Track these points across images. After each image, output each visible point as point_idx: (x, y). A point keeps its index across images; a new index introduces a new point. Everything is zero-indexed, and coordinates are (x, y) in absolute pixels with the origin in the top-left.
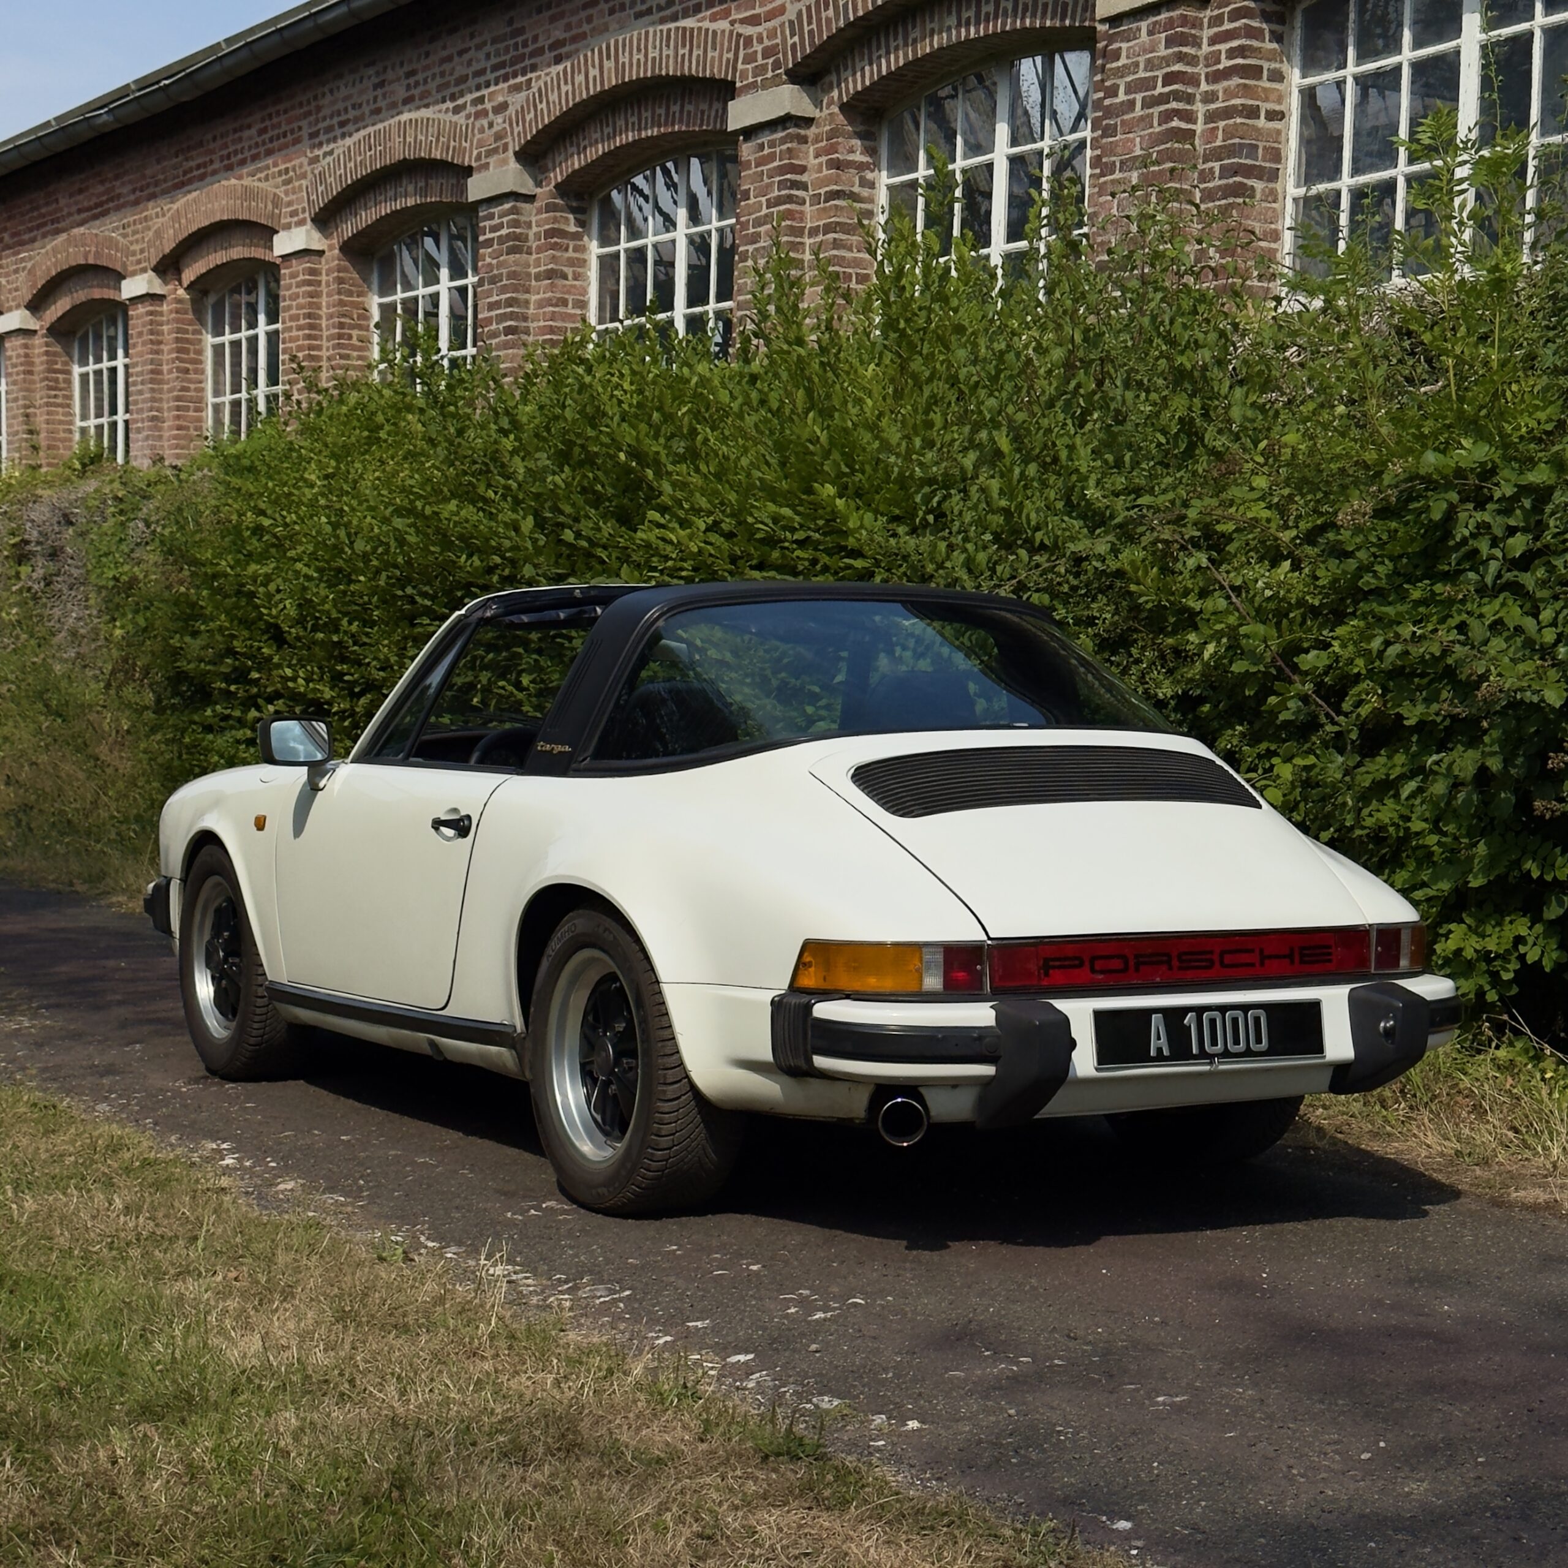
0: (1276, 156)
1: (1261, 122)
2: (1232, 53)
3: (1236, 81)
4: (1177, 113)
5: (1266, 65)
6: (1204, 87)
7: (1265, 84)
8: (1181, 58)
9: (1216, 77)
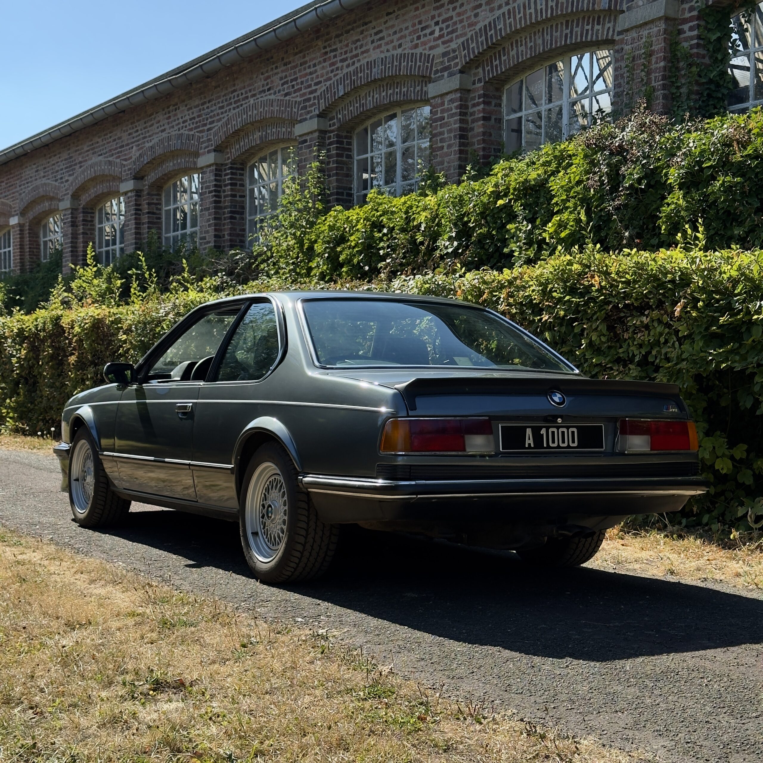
0: (243, 208)
1: (238, 198)
2: (228, 179)
3: (229, 187)
4: (215, 196)
5: (238, 182)
6: (223, 188)
7: (238, 187)
8: (216, 180)
9: (226, 185)
